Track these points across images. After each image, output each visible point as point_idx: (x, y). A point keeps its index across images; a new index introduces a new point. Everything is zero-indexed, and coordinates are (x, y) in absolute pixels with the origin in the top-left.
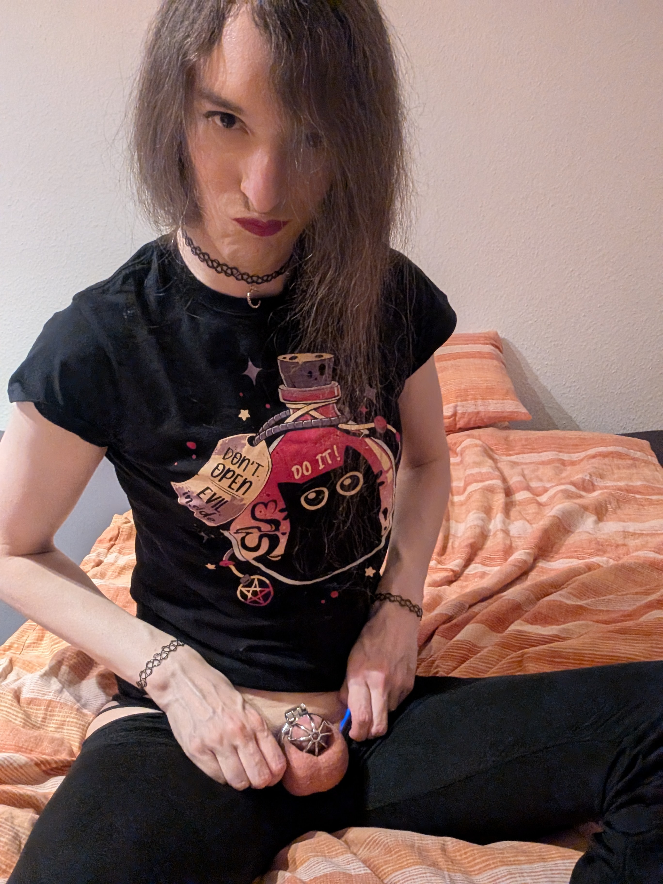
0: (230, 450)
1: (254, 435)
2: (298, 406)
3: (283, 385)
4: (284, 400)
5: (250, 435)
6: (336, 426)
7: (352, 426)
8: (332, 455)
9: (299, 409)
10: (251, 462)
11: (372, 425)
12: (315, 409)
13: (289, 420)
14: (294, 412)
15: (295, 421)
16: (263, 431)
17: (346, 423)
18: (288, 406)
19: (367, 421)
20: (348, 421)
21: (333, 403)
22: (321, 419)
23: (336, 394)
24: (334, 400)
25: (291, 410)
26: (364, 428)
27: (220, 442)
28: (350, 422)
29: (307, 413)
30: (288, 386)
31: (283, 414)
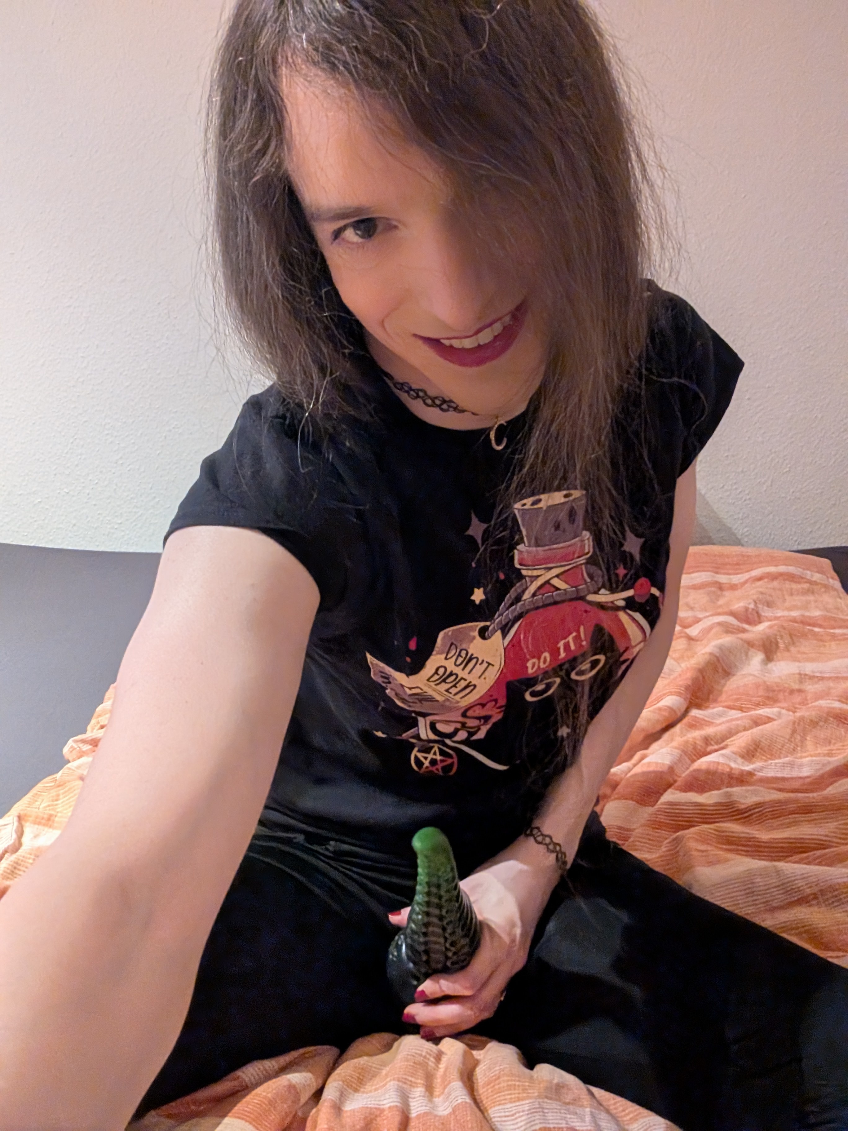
0: (453, 647)
1: (488, 623)
2: (535, 573)
3: (523, 545)
4: (521, 564)
5: (482, 624)
6: (582, 598)
7: (604, 597)
8: (577, 638)
9: (538, 576)
10: (480, 661)
11: (630, 593)
12: (557, 576)
13: (527, 596)
14: (532, 582)
15: (534, 595)
16: (499, 616)
17: (596, 592)
18: (524, 572)
19: (625, 588)
20: (599, 589)
21: (581, 564)
22: (565, 590)
23: (586, 551)
24: (582, 560)
25: (527, 579)
26: (619, 598)
27: (441, 635)
28: (603, 591)
29: (548, 582)
30: (529, 546)
31: (518, 587)
